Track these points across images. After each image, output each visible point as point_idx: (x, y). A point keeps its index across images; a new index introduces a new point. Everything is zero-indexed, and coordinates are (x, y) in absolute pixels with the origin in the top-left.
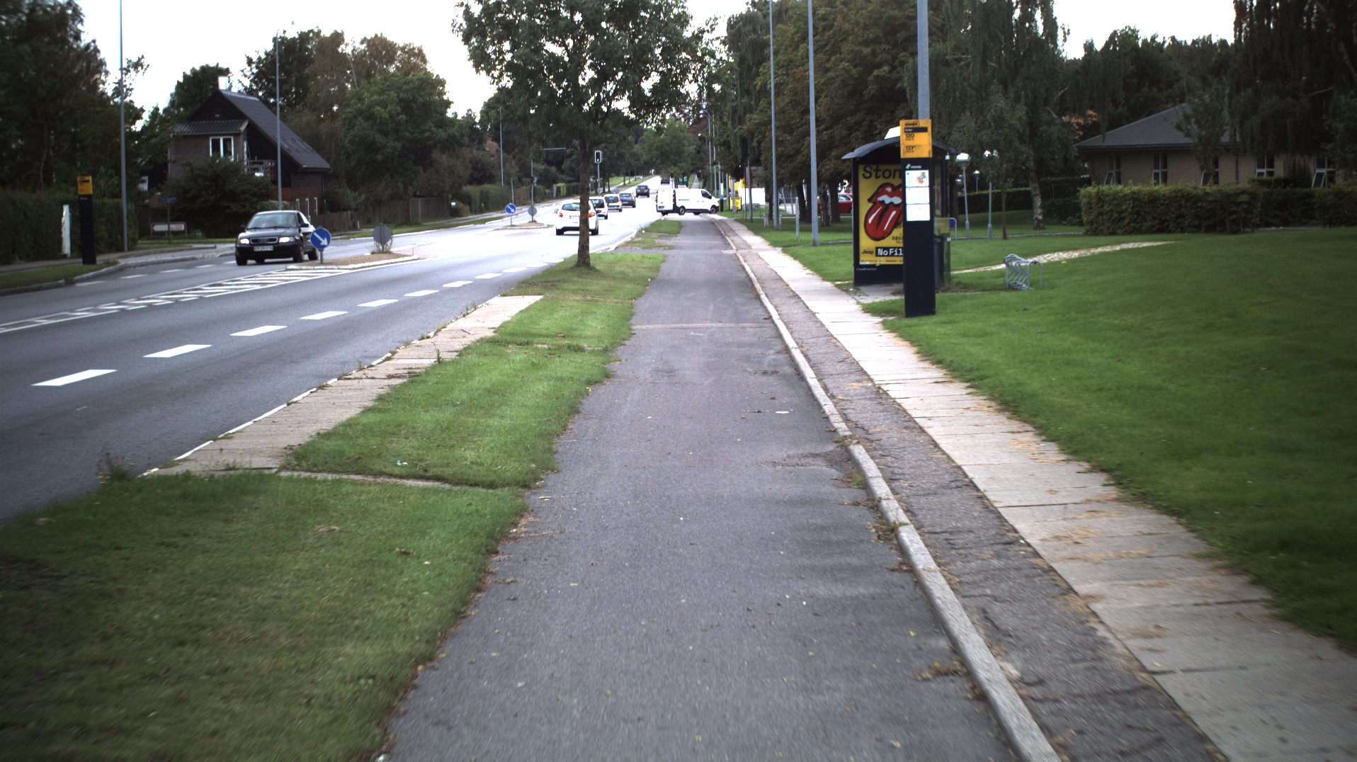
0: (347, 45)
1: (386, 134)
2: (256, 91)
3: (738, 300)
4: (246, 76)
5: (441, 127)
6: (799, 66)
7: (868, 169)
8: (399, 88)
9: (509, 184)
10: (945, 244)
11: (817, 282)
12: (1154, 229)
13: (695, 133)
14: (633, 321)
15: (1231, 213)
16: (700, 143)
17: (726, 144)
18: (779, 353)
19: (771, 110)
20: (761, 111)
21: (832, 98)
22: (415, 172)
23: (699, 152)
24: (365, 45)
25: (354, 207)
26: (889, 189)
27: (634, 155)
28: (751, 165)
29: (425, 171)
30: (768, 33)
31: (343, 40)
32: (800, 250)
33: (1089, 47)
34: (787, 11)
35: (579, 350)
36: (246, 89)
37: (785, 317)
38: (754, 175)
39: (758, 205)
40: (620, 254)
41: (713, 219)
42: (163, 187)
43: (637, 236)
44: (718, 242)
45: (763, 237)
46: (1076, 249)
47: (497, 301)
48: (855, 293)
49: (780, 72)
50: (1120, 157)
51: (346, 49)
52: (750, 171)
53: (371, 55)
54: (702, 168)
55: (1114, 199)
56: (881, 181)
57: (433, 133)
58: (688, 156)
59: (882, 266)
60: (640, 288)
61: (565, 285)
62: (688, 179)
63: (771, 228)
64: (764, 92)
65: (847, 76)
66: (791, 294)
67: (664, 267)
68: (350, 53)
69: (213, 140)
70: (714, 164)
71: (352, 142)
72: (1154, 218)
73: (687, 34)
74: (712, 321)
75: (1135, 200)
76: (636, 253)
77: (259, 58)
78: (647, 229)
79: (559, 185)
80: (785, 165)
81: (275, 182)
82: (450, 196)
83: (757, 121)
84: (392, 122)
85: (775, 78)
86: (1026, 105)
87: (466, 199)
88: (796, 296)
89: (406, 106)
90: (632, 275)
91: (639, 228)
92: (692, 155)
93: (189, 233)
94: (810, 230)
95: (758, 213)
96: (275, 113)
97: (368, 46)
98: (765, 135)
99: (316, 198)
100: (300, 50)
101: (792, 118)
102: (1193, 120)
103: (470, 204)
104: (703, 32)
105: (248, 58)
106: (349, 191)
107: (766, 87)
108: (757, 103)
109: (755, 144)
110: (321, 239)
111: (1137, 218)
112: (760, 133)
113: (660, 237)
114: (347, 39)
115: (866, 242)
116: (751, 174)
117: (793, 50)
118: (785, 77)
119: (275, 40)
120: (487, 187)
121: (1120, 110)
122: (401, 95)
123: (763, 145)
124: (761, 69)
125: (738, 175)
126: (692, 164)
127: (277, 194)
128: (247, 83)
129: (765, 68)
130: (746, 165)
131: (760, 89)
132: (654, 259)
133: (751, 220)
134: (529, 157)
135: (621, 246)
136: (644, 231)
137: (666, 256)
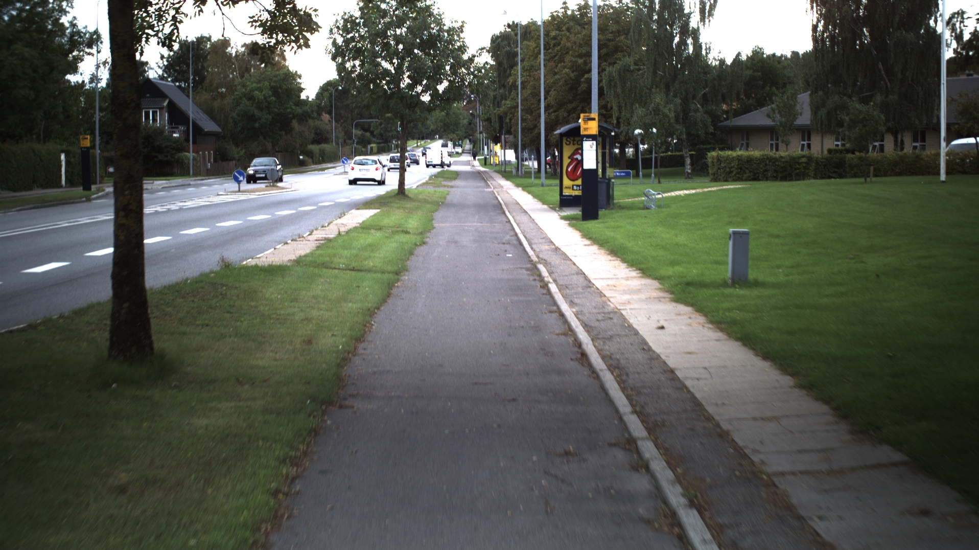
0: (232, 48)
1: (261, 110)
2: (167, 78)
3: (492, 214)
4: (159, 67)
5: (296, 106)
7: (569, 140)
8: (271, 80)
9: (338, 144)
10: (611, 183)
11: (539, 205)
12: (750, 178)
13: (468, 110)
14: (434, 222)
15: (796, 169)
16: (471, 118)
17: (489, 120)
18: (512, 236)
19: (518, 98)
20: (512, 99)
21: (558, 92)
22: (280, 136)
23: (470, 124)
24: (244, 48)
25: (237, 158)
26: (578, 151)
27: (425, 126)
28: (505, 134)
29: (286, 135)
30: (517, 47)
31: (229, 45)
32: (533, 189)
34: (530, 32)
35: (407, 232)
36: (159, 76)
38: (507, 140)
39: (510, 161)
40: (420, 190)
43: (430, 179)
44: (482, 184)
45: (511, 181)
46: (693, 189)
47: (354, 212)
48: (559, 211)
49: (525, 74)
50: (749, 133)
51: (232, 51)
52: (505, 138)
53: (249, 55)
54: (472, 135)
55: (727, 159)
56: (576, 146)
57: (293, 109)
58: (462, 127)
59: (576, 196)
60: (435, 207)
61: (392, 204)
62: (462, 143)
63: (517, 176)
64: (514, 86)
66: (523, 211)
67: (448, 197)
68: (235, 54)
69: (145, 112)
70: (481, 133)
71: (238, 115)
72: (750, 171)
73: (465, 57)
74: (477, 223)
75: (739, 160)
76: (431, 189)
79: (372, 145)
80: (526, 135)
81: (187, 140)
82: (299, 152)
83: (509, 105)
84: (266, 102)
85: (521, 78)
86: (681, 99)
87: (310, 154)
88: (525, 212)
89: (275, 91)
90: (430, 200)
91: (430, 175)
92: (465, 126)
94: (540, 178)
95: (510, 167)
96: (188, 96)
97: (247, 49)
98: (514, 114)
99: (212, 152)
100: (198, 49)
101: (532, 104)
102: (776, 112)
103: (312, 158)
104: (474, 56)
106: (234, 148)
107: (515, 84)
108: (510, 94)
109: (508, 120)
110: (239, 177)
111: (740, 171)
112: (511, 113)
113: (444, 181)
114: (232, 43)
115: (567, 182)
116: (505, 140)
117: (534, 59)
118: (528, 77)
120: (324, 146)
121: (751, 101)
122: (272, 84)
123: (513, 121)
124: (512, 72)
125: (496, 141)
126: (465, 132)
127: (189, 149)
128: (160, 72)
129: (515, 71)
130: (502, 134)
131: (512, 84)
132: (442, 193)
133: (504, 171)
134: (352, 126)
135: (420, 185)
136: (433, 177)
137: (448, 192)
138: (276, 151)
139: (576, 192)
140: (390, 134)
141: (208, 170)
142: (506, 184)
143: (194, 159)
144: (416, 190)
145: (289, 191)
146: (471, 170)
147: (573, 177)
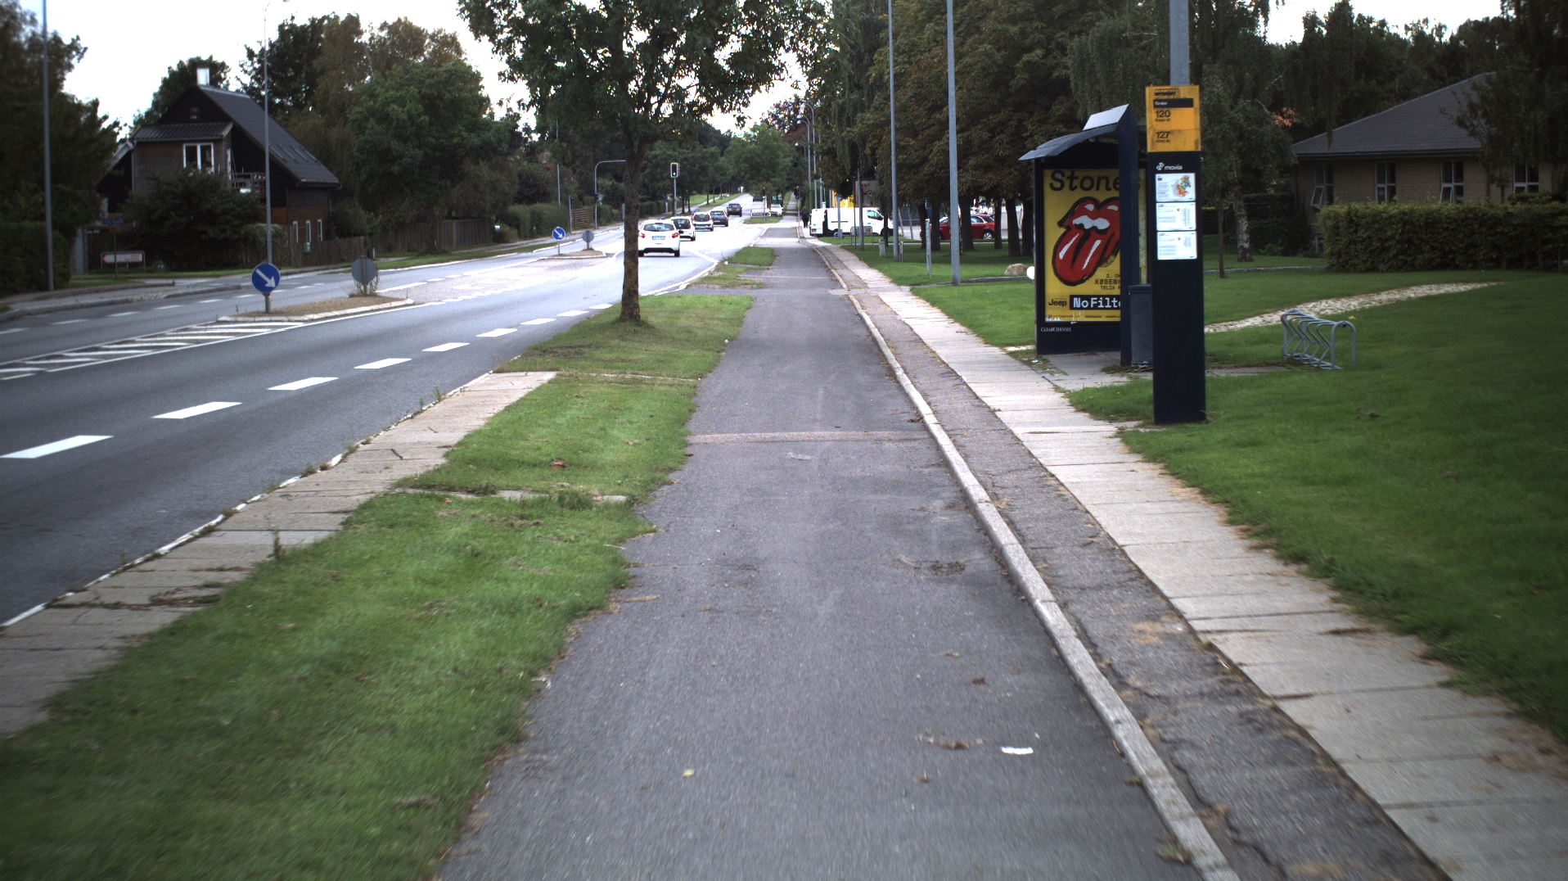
0: (363, 32)
1: (405, 140)
2: (258, 90)
4: (246, 72)
5: (473, 131)
6: (925, 52)
7: (1059, 176)
8: (421, 82)
9: (567, 203)
11: (977, 347)
13: (791, 142)
14: (692, 425)
15: (1545, 242)
16: (797, 154)
17: (831, 153)
18: (953, 508)
19: (889, 107)
20: (876, 109)
21: (969, 90)
22: (441, 188)
23: (796, 165)
24: (386, 31)
25: (369, 231)
26: (1090, 207)
27: (719, 169)
28: (861, 180)
29: (455, 186)
30: (886, 10)
31: (359, 27)
33: (1310, 22)
36: (245, 87)
37: (945, 419)
38: (865, 191)
39: (870, 229)
40: (689, 297)
41: (814, 245)
42: (123, 207)
43: (718, 269)
44: (822, 277)
48: (1045, 369)
49: (901, 59)
50: (1333, 168)
51: (363, 38)
52: (861, 185)
53: (393, 43)
54: (800, 184)
56: (1079, 194)
57: (463, 138)
58: (782, 170)
59: (1079, 324)
60: (711, 356)
61: (598, 354)
62: (783, 197)
64: (880, 84)
65: (989, 62)
66: (942, 369)
67: (749, 318)
68: (368, 42)
69: (187, 148)
70: (815, 177)
71: (361, 150)
72: (1433, 248)
74: (824, 427)
76: (713, 295)
77: (263, 50)
78: (730, 260)
80: (907, 178)
81: (263, 201)
82: (494, 218)
83: (871, 122)
84: (412, 125)
85: (894, 67)
87: (513, 222)
89: (431, 103)
90: (701, 333)
91: (721, 258)
92: (787, 169)
93: (148, 265)
94: (947, 261)
95: (870, 239)
97: (389, 33)
98: (881, 139)
99: (320, 221)
100: (312, 40)
101: (917, 117)
103: (518, 227)
105: (248, 49)
106: (362, 212)
107: (882, 79)
108: (871, 100)
109: (868, 151)
110: (266, 279)
111: (1409, 248)
112: (874, 137)
113: (747, 271)
114: (364, 26)
115: (1055, 288)
116: (862, 190)
117: (917, 32)
118: (907, 66)
119: (281, 27)
120: (539, 206)
122: (424, 90)
123: (879, 151)
124: (876, 56)
125: (845, 192)
126: (788, 180)
127: (266, 216)
128: (247, 80)
129: (880, 55)
130: (856, 179)
131: (875, 81)
132: (737, 304)
133: (863, 248)
134: (593, 171)
135: (695, 283)
136: (726, 263)
137: (752, 299)
138: (449, 217)
139: (1080, 313)
140: (660, 184)
141: (306, 254)
142: (870, 275)
143: (276, 235)
144: (680, 300)
145: (395, 307)
146: (798, 245)
147: (1071, 274)
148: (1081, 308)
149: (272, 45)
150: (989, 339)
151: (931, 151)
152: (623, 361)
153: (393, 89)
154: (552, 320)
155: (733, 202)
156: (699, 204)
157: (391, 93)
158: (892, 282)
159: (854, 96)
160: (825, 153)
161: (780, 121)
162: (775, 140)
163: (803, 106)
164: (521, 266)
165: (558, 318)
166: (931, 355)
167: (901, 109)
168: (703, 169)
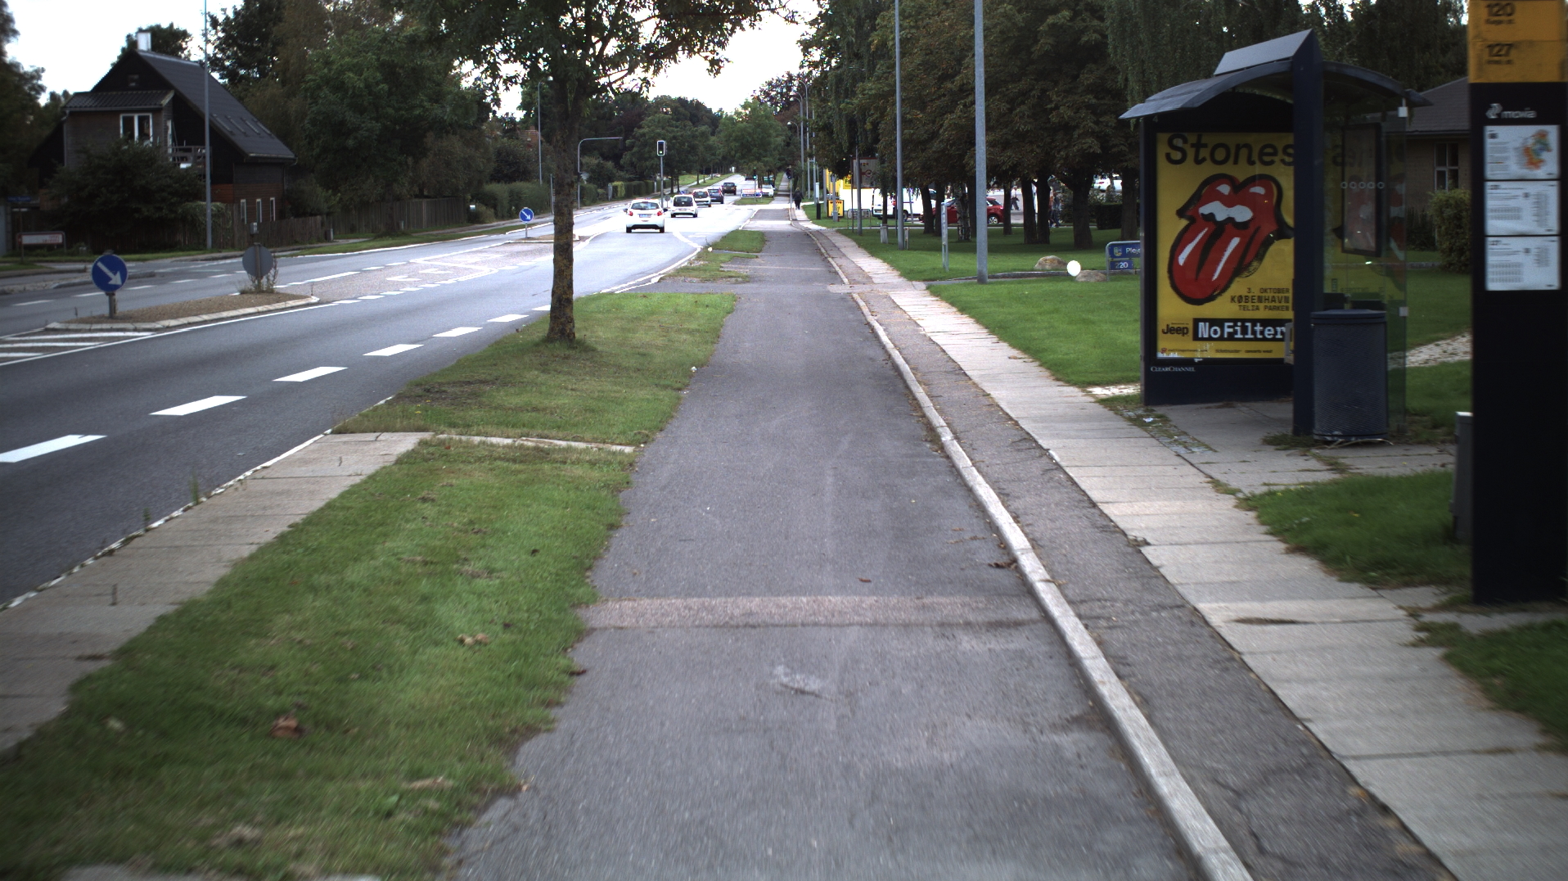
1: (360, 110)
2: (222, 60)
4: (209, 41)
6: (933, 15)
7: (1178, 142)
9: (549, 182)
13: (784, 121)
16: (790, 133)
17: (827, 128)
19: (894, 76)
20: (880, 78)
23: (788, 144)
25: (326, 210)
26: (1225, 189)
27: (710, 148)
28: (860, 159)
36: (208, 57)
38: (864, 171)
39: (870, 212)
41: (808, 229)
43: (699, 257)
44: (818, 268)
45: (885, 260)
49: (907, 23)
52: (860, 164)
53: (358, 10)
54: (793, 164)
56: (1208, 170)
58: (774, 150)
59: (1207, 362)
60: (667, 398)
62: (774, 178)
64: (884, 51)
65: (1009, 24)
67: (730, 326)
69: (124, 118)
70: (807, 156)
71: (314, 122)
76: (686, 295)
78: (715, 246)
79: (616, 183)
80: (913, 155)
82: (470, 197)
83: (873, 92)
84: (369, 94)
85: (900, 32)
90: (659, 357)
91: (705, 243)
92: (780, 148)
93: (64, 247)
95: (872, 224)
98: (884, 112)
99: (274, 199)
101: (925, 87)
103: (495, 207)
105: (212, 17)
107: (887, 44)
108: (872, 68)
109: (868, 126)
110: (110, 274)
112: (877, 110)
113: (733, 259)
115: (1171, 307)
116: (860, 170)
118: (913, 31)
120: (519, 185)
123: (882, 126)
124: (878, 21)
125: (841, 171)
126: (780, 159)
129: (883, 19)
130: (854, 158)
131: (877, 49)
132: (715, 307)
133: (861, 233)
134: (576, 149)
135: (670, 276)
136: (710, 249)
137: (735, 298)
138: (420, 195)
139: (1208, 345)
140: (647, 163)
141: (252, 236)
142: (874, 266)
144: (644, 301)
145: (292, 308)
146: (790, 229)
147: (1194, 288)
148: (1210, 339)
149: (236, 13)
150: (1063, 372)
151: (942, 125)
152: (535, 409)
153: (349, 55)
154: (476, 329)
155: (727, 181)
156: (688, 184)
157: (347, 59)
158: (901, 276)
159: (854, 66)
160: (819, 129)
161: (772, 98)
162: (767, 117)
163: (796, 83)
164: (481, 252)
165: (486, 326)
166: (985, 401)
167: (907, 78)
168: (693, 148)
